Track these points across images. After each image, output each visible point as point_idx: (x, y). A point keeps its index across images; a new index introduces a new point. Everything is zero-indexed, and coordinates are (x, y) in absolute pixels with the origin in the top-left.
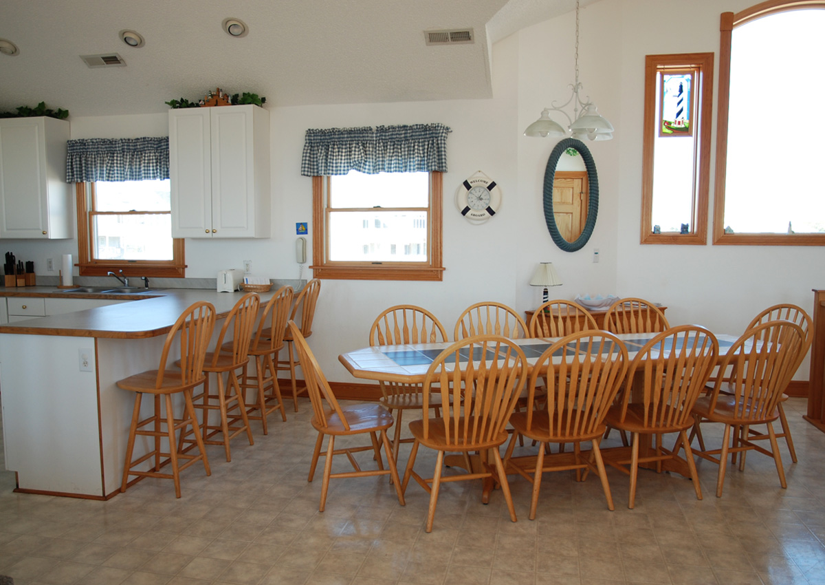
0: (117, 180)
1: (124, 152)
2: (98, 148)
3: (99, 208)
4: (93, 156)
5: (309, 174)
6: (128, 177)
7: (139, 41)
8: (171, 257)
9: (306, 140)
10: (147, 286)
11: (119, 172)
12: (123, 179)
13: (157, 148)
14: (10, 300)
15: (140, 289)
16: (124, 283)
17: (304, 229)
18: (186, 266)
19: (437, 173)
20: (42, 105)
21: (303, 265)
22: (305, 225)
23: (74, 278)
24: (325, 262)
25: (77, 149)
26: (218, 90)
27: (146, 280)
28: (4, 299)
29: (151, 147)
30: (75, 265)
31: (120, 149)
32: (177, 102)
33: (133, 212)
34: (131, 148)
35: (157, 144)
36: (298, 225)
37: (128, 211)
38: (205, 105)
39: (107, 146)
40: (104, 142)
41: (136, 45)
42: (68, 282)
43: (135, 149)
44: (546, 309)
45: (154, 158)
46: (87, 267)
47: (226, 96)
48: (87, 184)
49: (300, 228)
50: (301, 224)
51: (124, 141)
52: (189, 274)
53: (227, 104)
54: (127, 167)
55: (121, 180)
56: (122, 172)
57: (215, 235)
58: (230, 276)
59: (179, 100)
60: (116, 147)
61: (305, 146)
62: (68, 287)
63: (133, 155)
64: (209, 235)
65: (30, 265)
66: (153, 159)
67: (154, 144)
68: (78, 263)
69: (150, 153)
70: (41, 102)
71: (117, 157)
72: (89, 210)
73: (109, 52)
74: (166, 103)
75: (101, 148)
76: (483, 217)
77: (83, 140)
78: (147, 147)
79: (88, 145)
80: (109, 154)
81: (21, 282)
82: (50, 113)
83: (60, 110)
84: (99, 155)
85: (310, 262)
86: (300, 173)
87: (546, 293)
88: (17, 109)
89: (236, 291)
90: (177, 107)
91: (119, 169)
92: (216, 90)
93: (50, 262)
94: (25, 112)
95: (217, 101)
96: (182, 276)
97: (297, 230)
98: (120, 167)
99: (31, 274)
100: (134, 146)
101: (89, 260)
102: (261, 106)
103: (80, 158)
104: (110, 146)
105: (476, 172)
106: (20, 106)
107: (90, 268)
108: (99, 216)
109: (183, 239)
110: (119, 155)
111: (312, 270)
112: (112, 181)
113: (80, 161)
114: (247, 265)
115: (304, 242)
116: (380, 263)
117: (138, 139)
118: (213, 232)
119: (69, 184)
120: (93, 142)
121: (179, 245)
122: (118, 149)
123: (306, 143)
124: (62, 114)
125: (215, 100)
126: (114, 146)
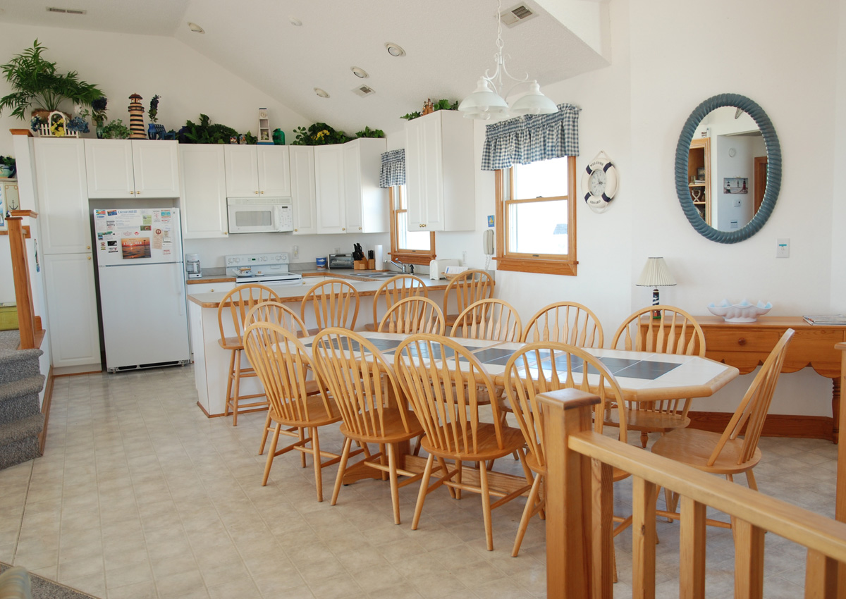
2: (392, 158)
8: (429, 247)
9: (486, 135)
10: (412, 272)
16: (402, 269)
18: (436, 256)
19: (573, 159)
21: (491, 256)
22: (493, 217)
24: (505, 254)
25: (385, 161)
26: (429, 100)
27: (412, 267)
30: (388, 253)
32: (410, 115)
36: (489, 218)
38: (423, 114)
42: (378, 267)
44: (657, 315)
46: (394, 255)
47: (432, 104)
48: (395, 188)
49: (490, 221)
50: (490, 216)
53: (431, 112)
60: (400, 157)
61: (485, 142)
62: (377, 271)
65: (371, 254)
68: (390, 252)
70: (366, 127)
72: (396, 209)
74: (401, 117)
75: (394, 158)
76: (599, 204)
77: (387, 153)
79: (389, 157)
81: (362, 266)
82: (371, 135)
83: (378, 131)
84: (393, 164)
85: (496, 253)
86: (482, 170)
87: (656, 294)
89: (441, 279)
90: (410, 119)
95: (428, 110)
97: (488, 222)
99: (371, 261)
101: (396, 250)
102: (456, 111)
103: (386, 167)
105: (599, 154)
106: (358, 132)
109: (434, 233)
111: (496, 262)
113: (385, 170)
115: (492, 234)
116: (537, 256)
119: (383, 189)
120: (391, 154)
121: (433, 236)
123: (486, 139)
124: (378, 134)
126: (399, 155)
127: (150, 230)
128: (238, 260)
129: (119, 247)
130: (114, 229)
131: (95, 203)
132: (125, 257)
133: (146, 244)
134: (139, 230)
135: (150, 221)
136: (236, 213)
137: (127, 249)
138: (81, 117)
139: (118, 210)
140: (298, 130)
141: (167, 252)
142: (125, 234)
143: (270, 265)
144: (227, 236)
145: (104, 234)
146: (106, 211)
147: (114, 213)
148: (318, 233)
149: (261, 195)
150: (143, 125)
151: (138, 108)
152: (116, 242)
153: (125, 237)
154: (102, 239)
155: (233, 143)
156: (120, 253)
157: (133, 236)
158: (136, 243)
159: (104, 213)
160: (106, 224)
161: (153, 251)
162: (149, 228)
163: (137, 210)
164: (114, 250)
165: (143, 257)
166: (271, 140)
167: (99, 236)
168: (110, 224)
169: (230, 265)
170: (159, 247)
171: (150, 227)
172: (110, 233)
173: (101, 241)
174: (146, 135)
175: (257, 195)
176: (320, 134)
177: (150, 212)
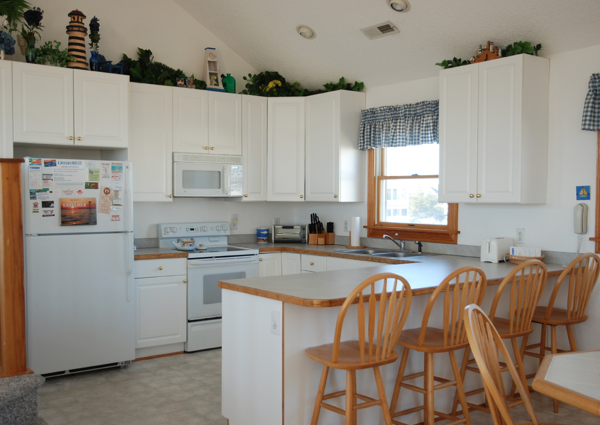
0: (399, 145)
1: (406, 117)
2: (385, 115)
3: (388, 173)
4: (381, 124)
5: (591, 127)
6: (408, 141)
7: (404, 6)
8: (445, 222)
9: (589, 87)
10: (420, 250)
11: (401, 137)
12: (404, 144)
13: (434, 111)
14: (304, 256)
15: (413, 254)
16: (400, 246)
17: (586, 193)
18: (459, 232)
20: (342, 79)
21: (583, 236)
22: (587, 188)
23: (361, 239)
25: (368, 118)
26: (489, 43)
27: (420, 245)
28: (299, 255)
29: (429, 110)
30: (364, 227)
31: (403, 114)
32: (449, 62)
33: (415, 176)
34: (412, 113)
35: (434, 107)
36: (579, 189)
37: (411, 175)
38: (475, 62)
39: (392, 113)
40: (390, 109)
41: (402, 10)
42: (355, 243)
43: (415, 114)
45: (431, 121)
46: (374, 229)
47: (496, 48)
48: (377, 151)
49: (581, 193)
50: (582, 187)
51: (406, 107)
52: (461, 240)
53: (497, 57)
54: (408, 132)
55: (403, 145)
56: (404, 137)
57: (480, 200)
58: (494, 244)
59: (452, 59)
60: (399, 113)
61: (588, 95)
62: (354, 248)
63: (413, 120)
64: (474, 200)
65: (331, 226)
66: (430, 123)
67: (432, 108)
68: (366, 225)
69: (428, 116)
70: (341, 77)
71: (400, 122)
72: (377, 175)
73: (382, 22)
74: (437, 64)
75: (388, 115)
77: (373, 109)
78: (426, 111)
79: (377, 113)
80: (394, 121)
81: (321, 240)
82: (348, 87)
83: (356, 83)
84: (386, 122)
85: (592, 233)
86: (581, 127)
88: (324, 85)
89: (501, 262)
90: (450, 67)
91: (401, 134)
92: (486, 44)
93: (346, 223)
94: (331, 87)
95: (487, 55)
96: (454, 242)
97: (577, 194)
98: (403, 132)
99: (330, 234)
100: (415, 111)
101: (376, 223)
102: (537, 55)
103: (370, 126)
104: (395, 112)
106: (326, 84)
107: (376, 230)
108: (388, 181)
109: (457, 204)
110: (402, 121)
111: (593, 243)
112: (395, 146)
113: (370, 129)
114: (520, 233)
115: (585, 209)
117: (418, 104)
118: (478, 197)
119: (361, 151)
120: (381, 110)
121: (454, 209)
122: (401, 115)
123: (590, 91)
124: (358, 87)
125: (485, 55)
126: (398, 112)
127: (97, 188)
128: (176, 230)
129: (56, 209)
130: (52, 185)
131: (21, 149)
132: (64, 223)
133: (91, 206)
134: (83, 188)
135: (97, 177)
136: (184, 171)
137: (67, 213)
138: (7, 31)
139: (57, 160)
140: (248, 78)
141: (116, 217)
142: (65, 192)
143: (209, 236)
144: (171, 200)
145: (39, 191)
146: (43, 160)
147: (52, 164)
148: (268, 200)
149: (211, 152)
150: (84, 52)
151: (81, 29)
152: (53, 202)
153: (65, 196)
154: (34, 198)
155: (181, 86)
156: (57, 218)
157: (75, 195)
158: (79, 205)
159: (39, 163)
160: (41, 178)
161: (100, 216)
162: (95, 186)
163: (82, 161)
164: (50, 213)
165: (87, 224)
166: (221, 87)
167: (31, 193)
168: (46, 178)
169: (166, 236)
170: (106, 211)
171: (97, 184)
172: (45, 190)
173: (34, 201)
174: (87, 64)
175: (206, 152)
176: (271, 85)
177: (98, 164)
